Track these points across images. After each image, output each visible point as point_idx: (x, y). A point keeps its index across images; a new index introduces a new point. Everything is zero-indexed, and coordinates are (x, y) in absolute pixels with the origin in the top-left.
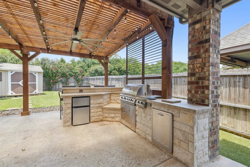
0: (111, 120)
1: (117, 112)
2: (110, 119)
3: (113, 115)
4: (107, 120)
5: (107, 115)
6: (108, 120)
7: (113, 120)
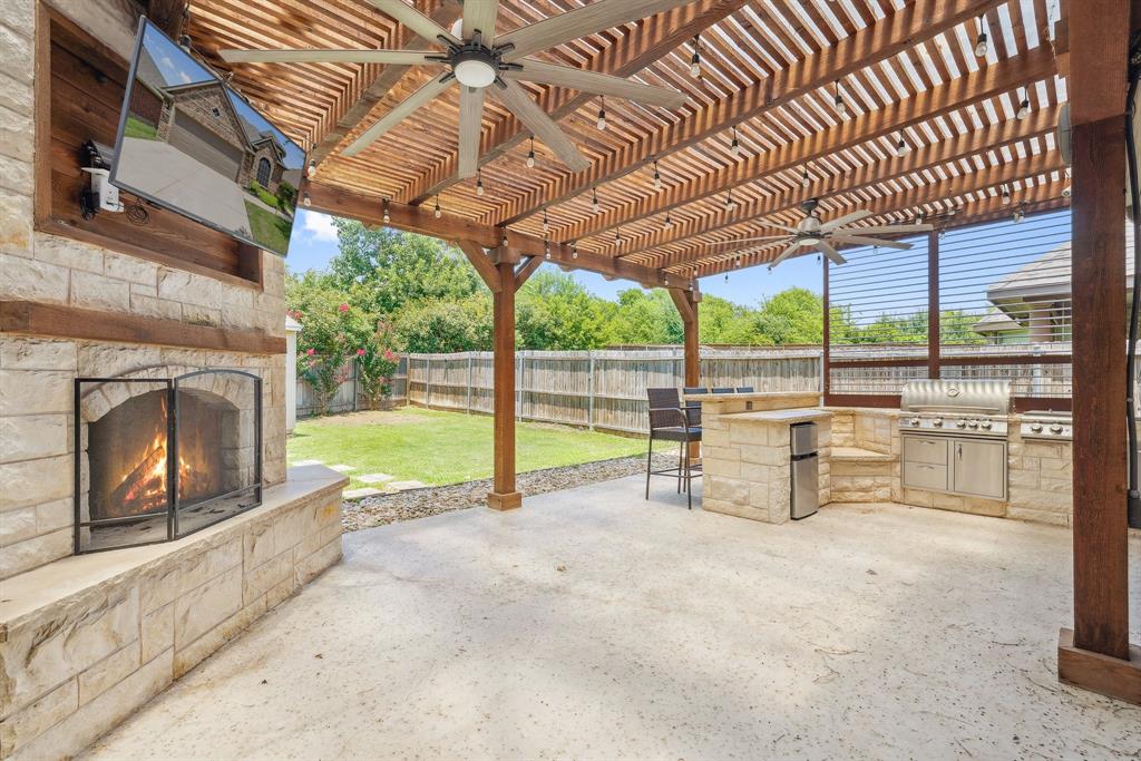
0: (860, 500)
1: (881, 469)
2: (856, 496)
3: (868, 482)
4: (844, 499)
5: (846, 483)
6: (850, 499)
7: (867, 496)
